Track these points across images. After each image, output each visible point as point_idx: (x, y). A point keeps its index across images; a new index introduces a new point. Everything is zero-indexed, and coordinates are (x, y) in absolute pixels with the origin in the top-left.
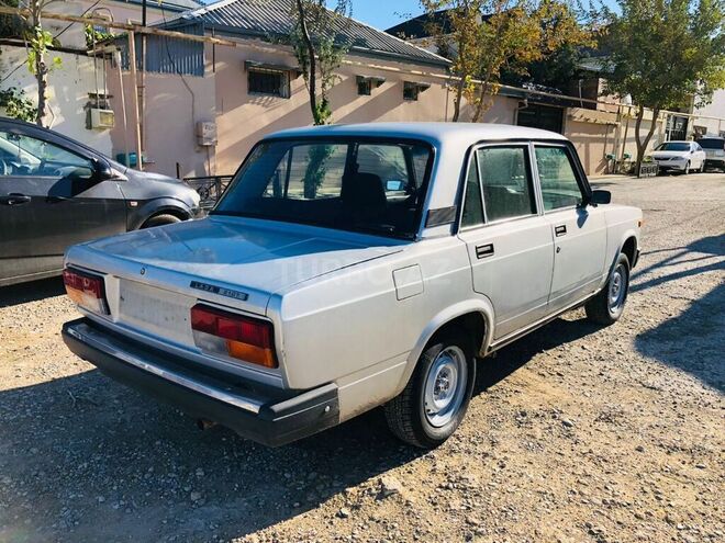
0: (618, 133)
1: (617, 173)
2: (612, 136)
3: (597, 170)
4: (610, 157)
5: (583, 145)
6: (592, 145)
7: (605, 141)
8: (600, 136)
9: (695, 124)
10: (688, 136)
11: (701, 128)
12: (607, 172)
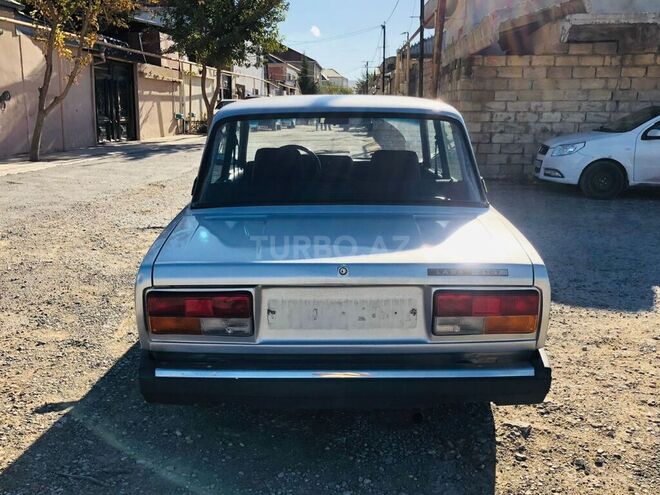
0: (182, 91)
1: (186, 132)
2: (177, 93)
3: (170, 131)
4: (179, 116)
5: (155, 104)
6: (162, 104)
7: (172, 99)
8: (167, 93)
9: (238, 82)
10: (233, 94)
11: (241, 86)
12: (178, 133)
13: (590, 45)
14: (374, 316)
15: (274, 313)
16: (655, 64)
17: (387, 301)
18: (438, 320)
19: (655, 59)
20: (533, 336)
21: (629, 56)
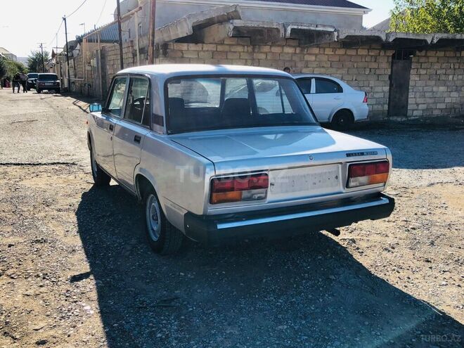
13: (236, 39)
14: (320, 181)
15: (273, 185)
16: (271, 52)
17: (325, 173)
18: (352, 179)
19: (270, 48)
20: (381, 184)
21: (257, 46)
